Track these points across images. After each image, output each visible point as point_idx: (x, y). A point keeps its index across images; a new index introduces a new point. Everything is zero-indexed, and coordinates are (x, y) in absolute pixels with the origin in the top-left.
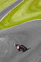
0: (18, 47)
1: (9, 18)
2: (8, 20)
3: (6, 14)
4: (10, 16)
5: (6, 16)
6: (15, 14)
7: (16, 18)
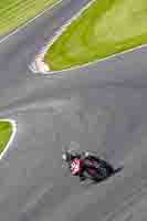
0: (76, 167)
1: (84, 28)
2: (83, 37)
3: (75, 13)
4: (87, 22)
5: (74, 22)
6: (108, 13)
7: (111, 28)
